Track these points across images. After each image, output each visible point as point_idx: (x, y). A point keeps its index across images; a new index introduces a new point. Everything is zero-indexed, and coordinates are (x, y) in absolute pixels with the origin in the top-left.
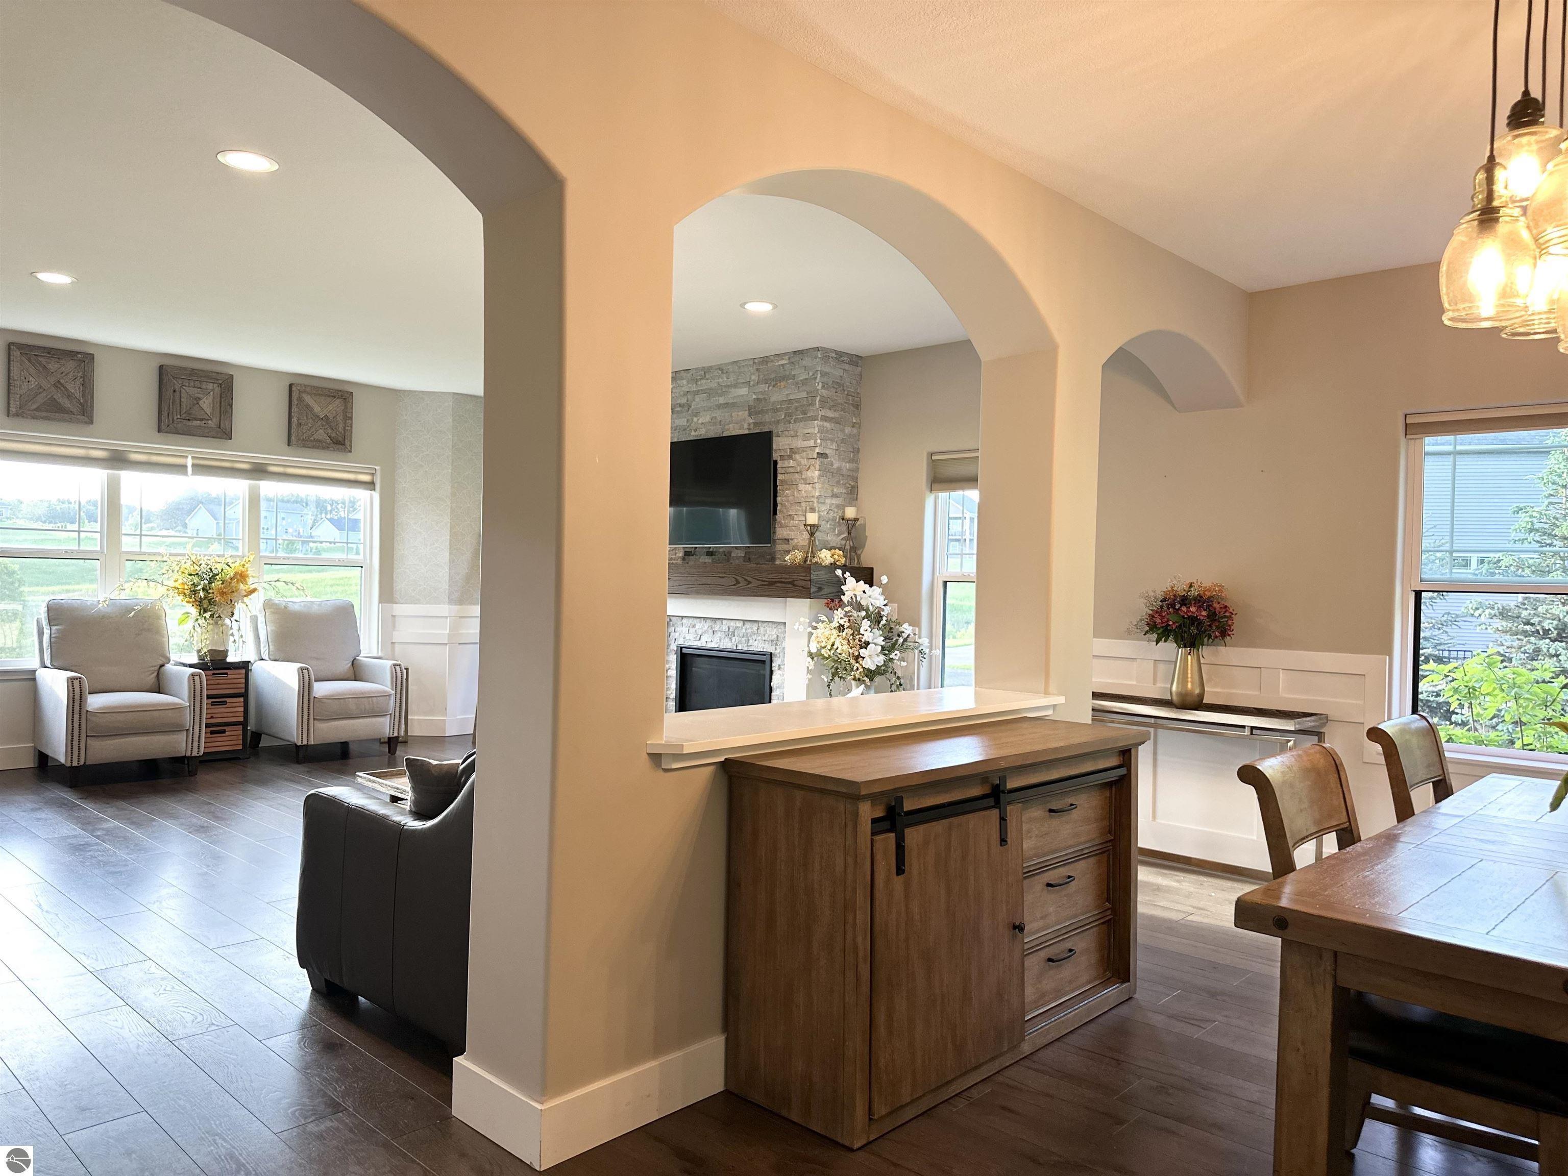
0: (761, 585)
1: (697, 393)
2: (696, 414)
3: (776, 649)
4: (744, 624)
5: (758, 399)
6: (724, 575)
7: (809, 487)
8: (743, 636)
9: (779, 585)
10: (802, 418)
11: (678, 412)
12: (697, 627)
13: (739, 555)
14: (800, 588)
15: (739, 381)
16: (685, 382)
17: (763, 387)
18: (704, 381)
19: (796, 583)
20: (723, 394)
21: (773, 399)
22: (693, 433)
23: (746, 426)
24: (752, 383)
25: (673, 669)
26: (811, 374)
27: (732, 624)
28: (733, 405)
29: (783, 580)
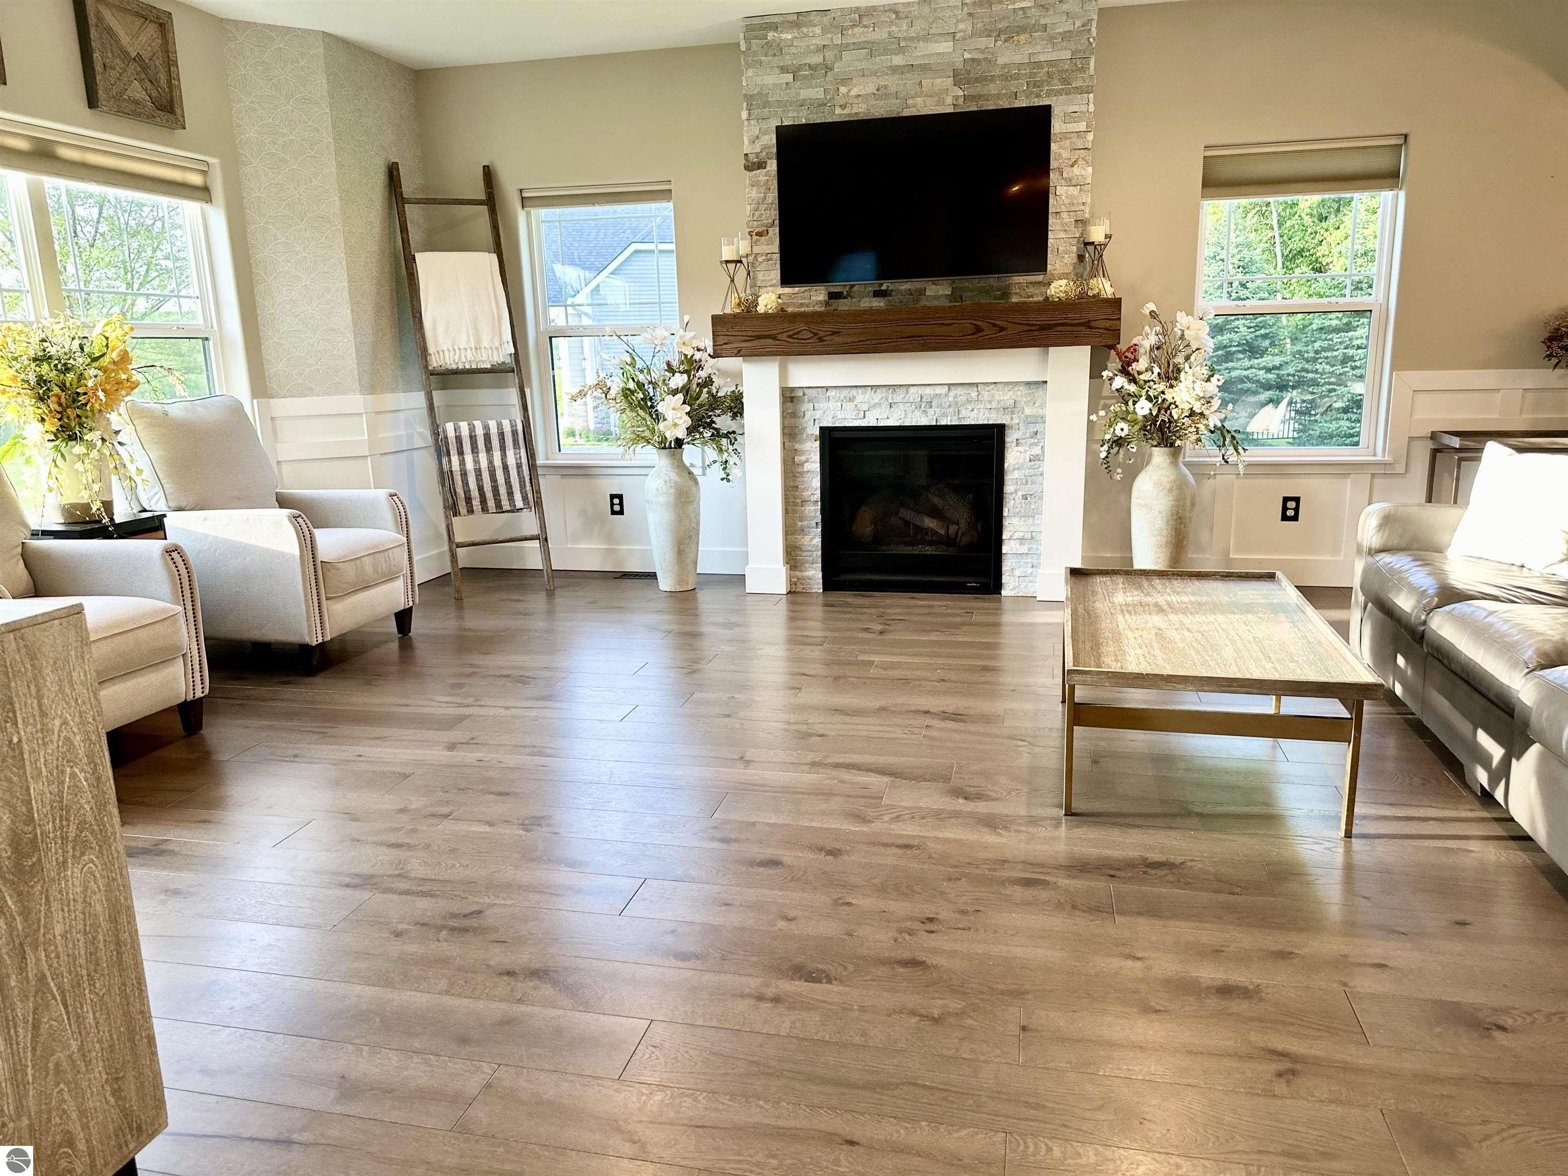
1: (843, 48)
2: (845, 81)
4: (949, 389)
5: (973, 60)
6: (950, 322)
7: (1074, 191)
8: (950, 406)
9: (1059, 328)
10: (1062, 89)
11: (805, 77)
12: (857, 401)
13: (941, 292)
14: (1101, 331)
15: (933, 31)
16: (818, 30)
17: (989, 42)
18: (857, 30)
19: (1092, 324)
20: (900, 50)
21: (1001, 61)
22: (838, 111)
23: (949, 100)
24: (958, 36)
25: (814, 462)
26: (1078, 23)
27: (928, 391)
28: (924, 68)
29: (1069, 322)
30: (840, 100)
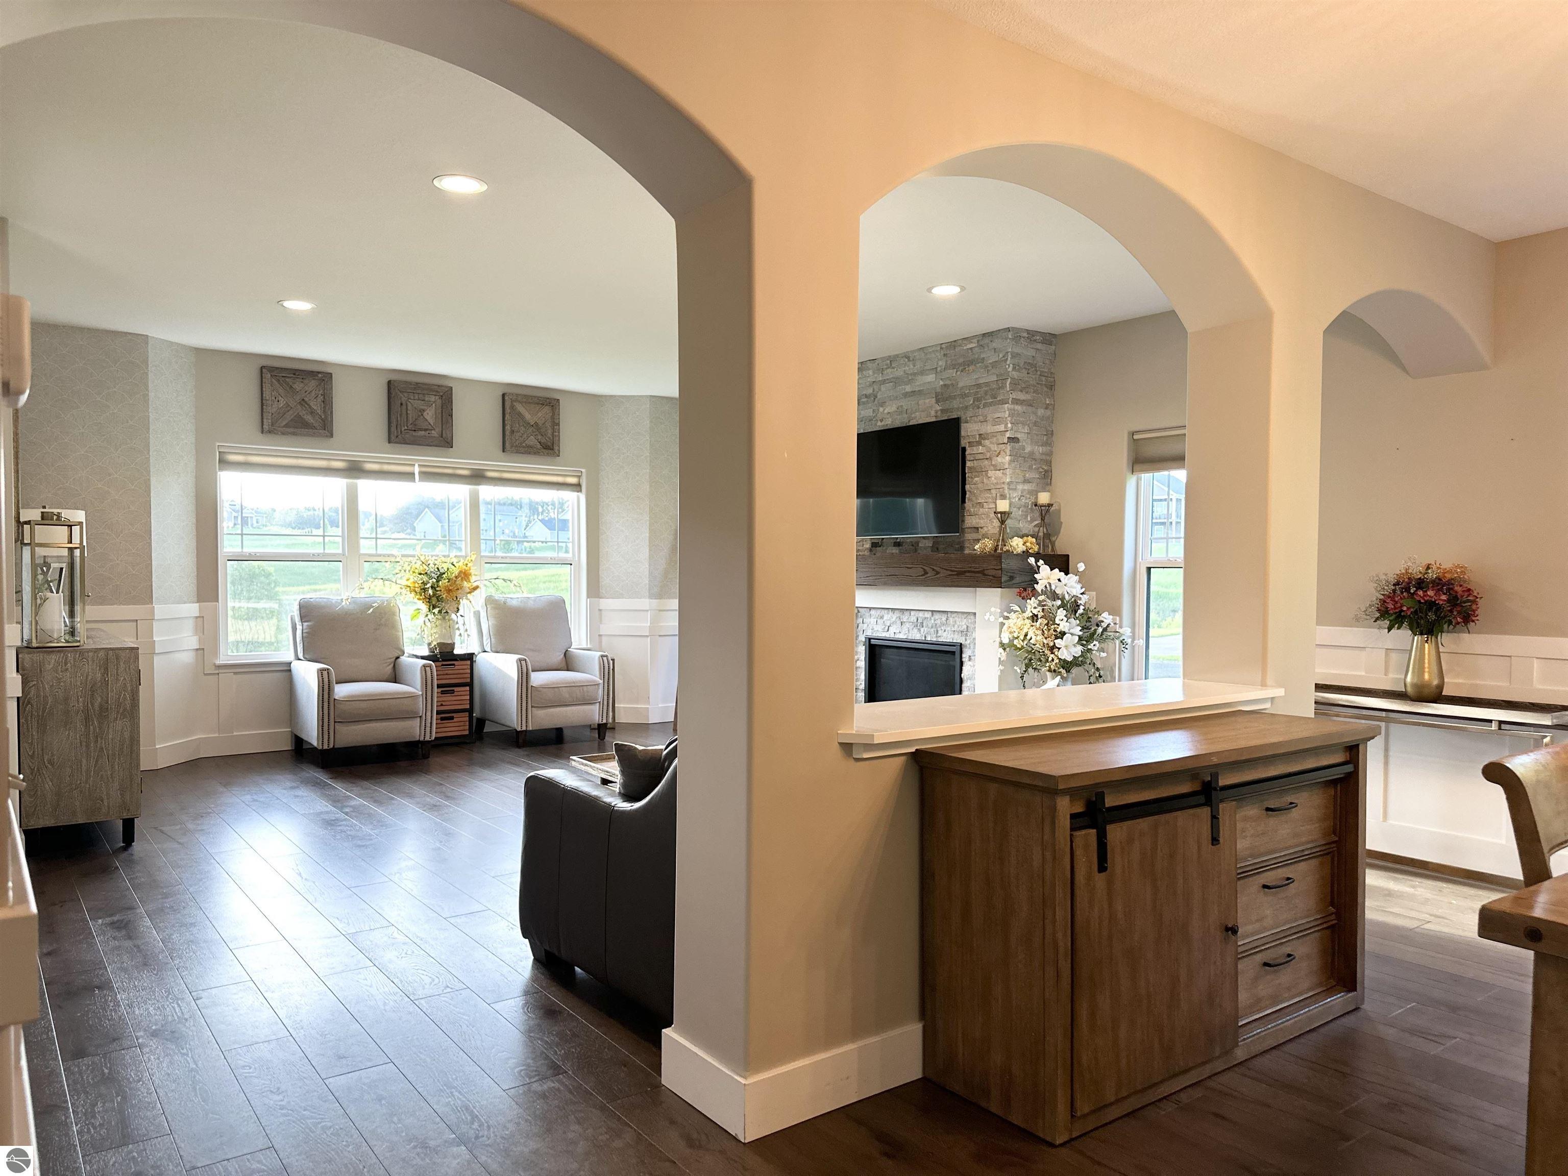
0: (950, 575)
1: (884, 382)
2: (882, 404)
3: (966, 640)
4: (932, 615)
5: (945, 385)
6: (912, 566)
7: (999, 473)
8: (932, 627)
9: (968, 574)
10: (992, 402)
11: (864, 403)
12: (885, 618)
13: (927, 545)
14: (991, 577)
15: (925, 368)
16: (871, 372)
17: (951, 373)
18: (889, 370)
19: (986, 572)
20: (909, 382)
21: (961, 385)
22: (879, 423)
23: (933, 413)
24: (939, 369)
25: (861, 661)
26: (1001, 356)
27: (921, 614)
28: (920, 392)
29: (973, 569)
30: (880, 416)
